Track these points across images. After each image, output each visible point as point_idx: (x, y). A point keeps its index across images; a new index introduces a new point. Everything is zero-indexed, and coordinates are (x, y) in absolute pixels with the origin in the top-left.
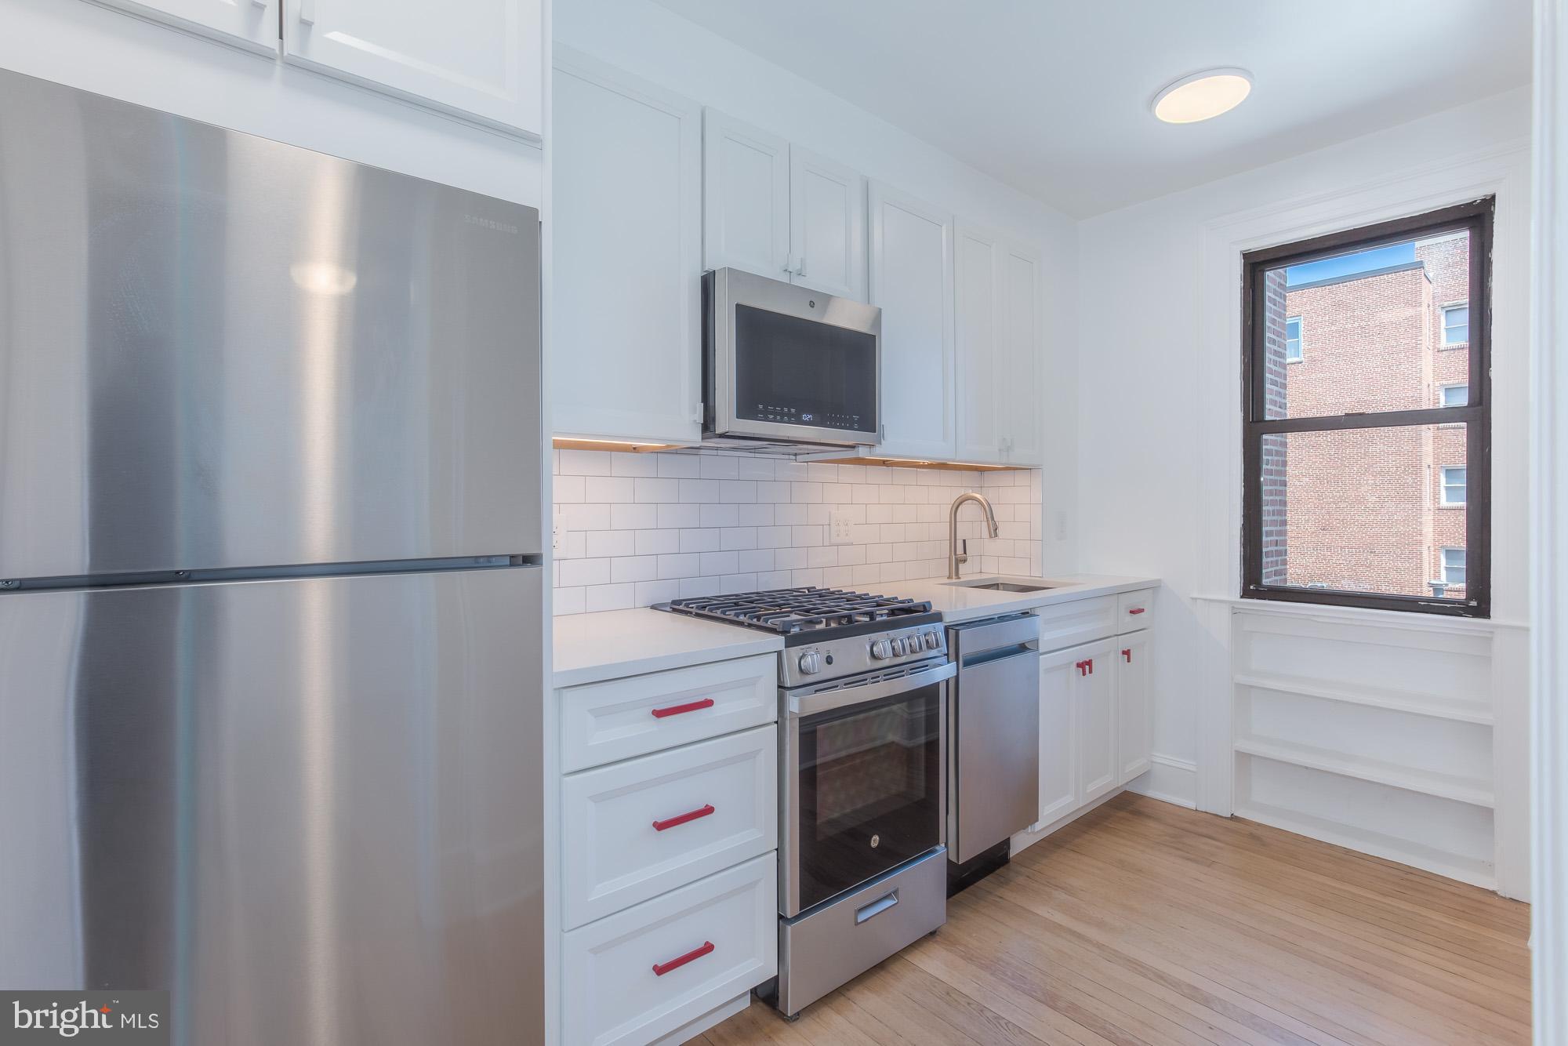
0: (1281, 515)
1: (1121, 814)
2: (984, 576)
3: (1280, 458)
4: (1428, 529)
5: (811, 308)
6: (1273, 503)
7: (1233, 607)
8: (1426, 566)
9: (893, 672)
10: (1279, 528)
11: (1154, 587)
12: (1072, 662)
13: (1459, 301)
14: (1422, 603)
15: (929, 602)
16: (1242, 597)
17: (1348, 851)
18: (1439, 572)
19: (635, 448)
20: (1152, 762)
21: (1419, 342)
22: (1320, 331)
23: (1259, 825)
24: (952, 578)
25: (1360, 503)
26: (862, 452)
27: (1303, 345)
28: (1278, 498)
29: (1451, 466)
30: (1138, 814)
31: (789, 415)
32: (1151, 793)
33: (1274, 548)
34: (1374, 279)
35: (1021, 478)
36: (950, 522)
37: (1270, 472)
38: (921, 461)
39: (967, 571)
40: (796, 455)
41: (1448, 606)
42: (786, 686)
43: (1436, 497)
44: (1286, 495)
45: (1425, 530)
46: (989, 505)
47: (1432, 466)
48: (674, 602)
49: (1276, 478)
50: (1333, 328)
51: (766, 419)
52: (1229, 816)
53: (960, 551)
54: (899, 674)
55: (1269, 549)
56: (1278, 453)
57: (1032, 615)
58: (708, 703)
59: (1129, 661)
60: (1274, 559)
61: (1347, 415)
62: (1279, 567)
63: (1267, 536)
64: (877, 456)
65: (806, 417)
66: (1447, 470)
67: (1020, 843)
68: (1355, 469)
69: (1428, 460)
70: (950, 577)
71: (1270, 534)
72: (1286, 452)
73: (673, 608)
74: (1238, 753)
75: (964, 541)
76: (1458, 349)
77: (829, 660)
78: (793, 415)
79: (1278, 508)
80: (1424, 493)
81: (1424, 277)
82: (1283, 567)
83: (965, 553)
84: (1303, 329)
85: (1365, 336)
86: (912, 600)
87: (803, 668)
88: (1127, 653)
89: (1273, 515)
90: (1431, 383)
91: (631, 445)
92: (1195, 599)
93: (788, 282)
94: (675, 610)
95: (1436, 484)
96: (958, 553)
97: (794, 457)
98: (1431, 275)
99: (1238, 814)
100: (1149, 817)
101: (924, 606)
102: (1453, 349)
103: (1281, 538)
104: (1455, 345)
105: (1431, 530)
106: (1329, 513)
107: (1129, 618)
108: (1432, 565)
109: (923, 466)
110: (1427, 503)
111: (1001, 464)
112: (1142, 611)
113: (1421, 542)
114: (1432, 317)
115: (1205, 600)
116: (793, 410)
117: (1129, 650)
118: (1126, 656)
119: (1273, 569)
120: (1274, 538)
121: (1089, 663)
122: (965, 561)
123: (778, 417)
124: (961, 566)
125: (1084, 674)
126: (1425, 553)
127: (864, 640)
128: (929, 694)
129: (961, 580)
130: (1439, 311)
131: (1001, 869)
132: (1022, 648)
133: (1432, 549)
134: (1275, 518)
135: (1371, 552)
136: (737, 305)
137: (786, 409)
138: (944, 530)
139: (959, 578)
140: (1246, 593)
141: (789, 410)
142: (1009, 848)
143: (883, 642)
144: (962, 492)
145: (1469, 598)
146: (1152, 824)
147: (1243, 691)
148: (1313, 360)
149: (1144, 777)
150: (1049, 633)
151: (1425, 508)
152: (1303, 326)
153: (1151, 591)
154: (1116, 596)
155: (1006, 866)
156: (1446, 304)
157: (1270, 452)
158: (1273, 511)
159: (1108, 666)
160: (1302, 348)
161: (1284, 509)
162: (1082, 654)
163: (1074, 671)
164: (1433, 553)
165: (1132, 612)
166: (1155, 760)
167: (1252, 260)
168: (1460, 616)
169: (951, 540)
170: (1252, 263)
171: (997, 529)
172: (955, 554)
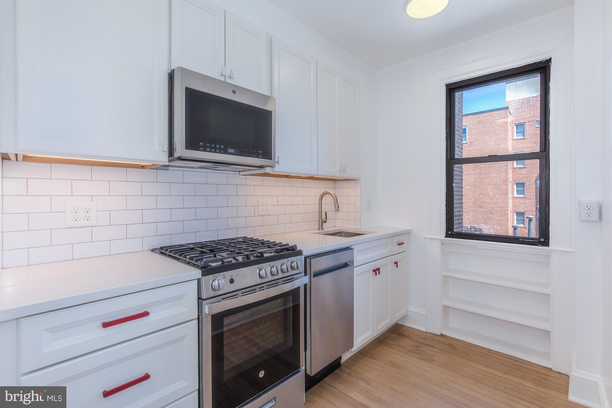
0: (461, 200)
1: (394, 336)
2: (336, 229)
3: (460, 177)
4: (510, 205)
5: (234, 94)
6: (458, 195)
7: (442, 242)
8: (509, 218)
9: (274, 283)
10: (460, 205)
11: (408, 233)
12: (371, 270)
13: (521, 122)
14: (521, 240)
15: (295, 246)
16: (445, 237)
17: (489, 350)
18: (514, 220)
19: (142, 167)
20: (408, 310)
21: (507, 136)
22: (473, 131)
23: (453, 338)
25: (487, 195)
26: (268, 170)
27: (467, 137)
28: (459, 193)
29: (518, 182)
30: (401, 335)
31: (220, 149)
32: (408, 324)
33: (458, 213)
34: (492, 113)
35: (351, 184)
36: (319, 204)
37: (457, 183)
38: (303, 176)
39: (328, 227)
40: (239, 172)
41: (532, 241)
42: (203, 298)
43: (513, 194)
44: (462, 192)
45: (509, 205)
46: (336, 196)
47: (512, 182)
48: (162, 248)
49: (459, 185)
50: (478, 130)
51: (205, 151)
52: (440, 334)
53: (324, 217)
54: (276, 284)
55: (456, 214)
56: (459, 175)
57: (351, 249)
58: (146, 314)
59: (397, 267)
60: (458, 218)
61: (489, 156)
62: (460, 221)
63: (455, 209)
64: (276, 172)
65: (230, 150)
66: (516, 183)
67: (345, 357)
68: (486, 183)
69: (510, 180)
71: (457, 208)
72: (462, 175)
73: (161, 252)
74: (443, 306)
75: (326, 213)
76: (520, 139)
77: (232, 281)
78: (222, 149)
79: (459, 197)
80: (509, 192)
81: (509, 113)
82: (461, 221)
83: (326, 218)
84: (467, 131)
85: (489, 134)
86: (288, 244)
87: (213, 287)
88: (396, 263)
89: (458, 200)
90: (511, 152)
91: (140, 165)
92: (426, 238)
93: (224, 81)
94: (162, 253)
95: (513, 188)
96: (322, 218)
97: (238, 173)
98: (511, 112)
99: (444, 333)
100: (406, 336)
101: (293, 247)
102: (518, 139)
103: (461, 209)
104: (519, 138)
105: (511, 205)
106: (476, 199)
107: (398, 247)
108: (512, 218)
109: (304, 178)
110: (510, 196)
111: (341, 177)
112: (403, 243)
113: (508, 210)
114: (511, 127)
115: (430, 238)
116: (222, 147)
117: (397, 262)
118: (396, 265)
119: (458, 222)
120: (458, 209)
121: (378, 269)
122: (326, 222)
123: (213, 150)
124: (324, 224)
125: (376, 275)
126: (509, 214)
127: (254, 269)
128: (295, 293)
129: (324, 231)
130: (514, 125)
131: (337, 370)
132: (346, 265)
133: (512, 212)
134: (459, 201)
135: (491, 214)
136: (186, 88)
137: (218, 146)
139: (323, 230)
140: (447, 236)
141: (220, 146)
142: (341, 360)
143: (266, 268)
144: (323, 191)
145: (540, 238)
146: (407, 340)
147: (446, 278)
148: (471, 142)
149: (405, 317)
150: (359, 258)
151: (509, 198)
152: (468, 129)
153: (407, 234)
154: (391, 238)
155: (340, 368)
156: (516, 123)
157: (456, 175)
158: (458, 198)
159: (387, 270)
160: (467, 138)
161: (462, 198)
162: (375, 265)
163: (372, 274)
164: (512, 214)
165: (399, 244)
166: (408, 309)
167: (449, 88)
168: (537, 245)
169: (319, 212)
170: (449, 89)
171: (339, 207)
172: (321, 219)
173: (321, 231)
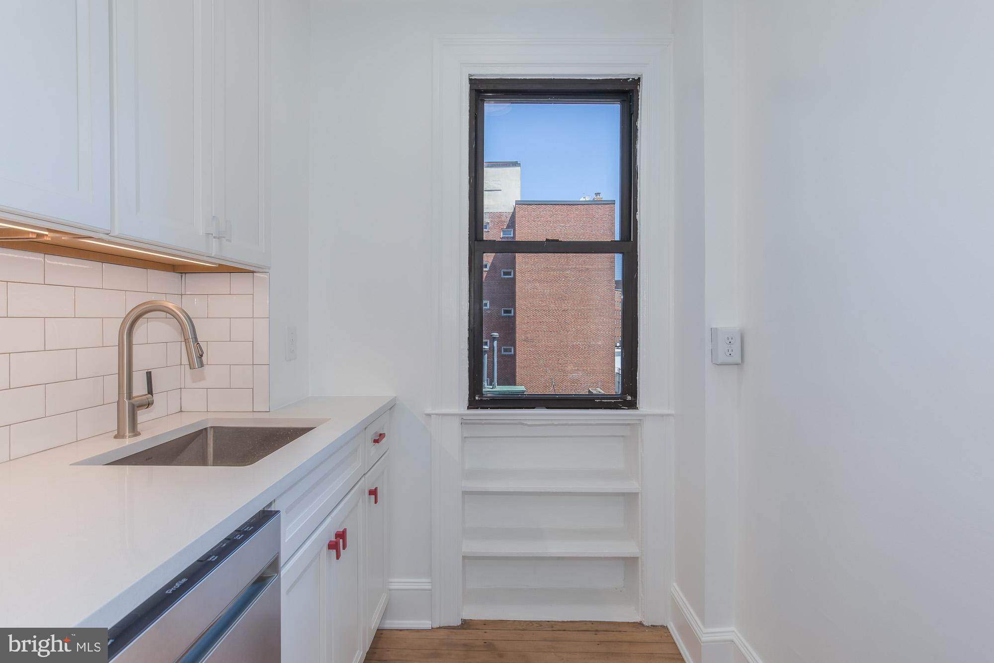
7: (463, 420)
11: (391, 407)
12: (324, 546)
14: (597, 401)
16: (468, 408)
24: (123, 437)
36: (121, 348)
41: (613, 401)
46: (190, 319)
52: (460, 623)
53: (139, 389)
59: (376, 502)
61: (547, 240)
70: (119, 436)
74: (463, 557)
75: (149, 375)
83: (150, 391)
88: (373, 492)
92: (429, 415)
96: (135, 394)
99: (467, 617)
107: (374, 449)
112: (382, 436)
115: (438, 414)
117: (376, 489)
118: (373, 497)
121: (342, 535)
122: (149, 404)
125: (339, 554)
129: (141, 438)
138: (111, 359)
139: (138, 436)
140: (473, 404)
144: (135, 301)
145: (626, 394)
147: (469, 496)
153: (390, 411)
154: (364, 432)
162: (332, 528)
163: (329, 558)
165: (376, 441)
167: (475, 87)
168: (620, 408)
169: (120, 374)
170: (476, 90)
171: (202, 356)
172: (130, 397)
173: (128, 441)
